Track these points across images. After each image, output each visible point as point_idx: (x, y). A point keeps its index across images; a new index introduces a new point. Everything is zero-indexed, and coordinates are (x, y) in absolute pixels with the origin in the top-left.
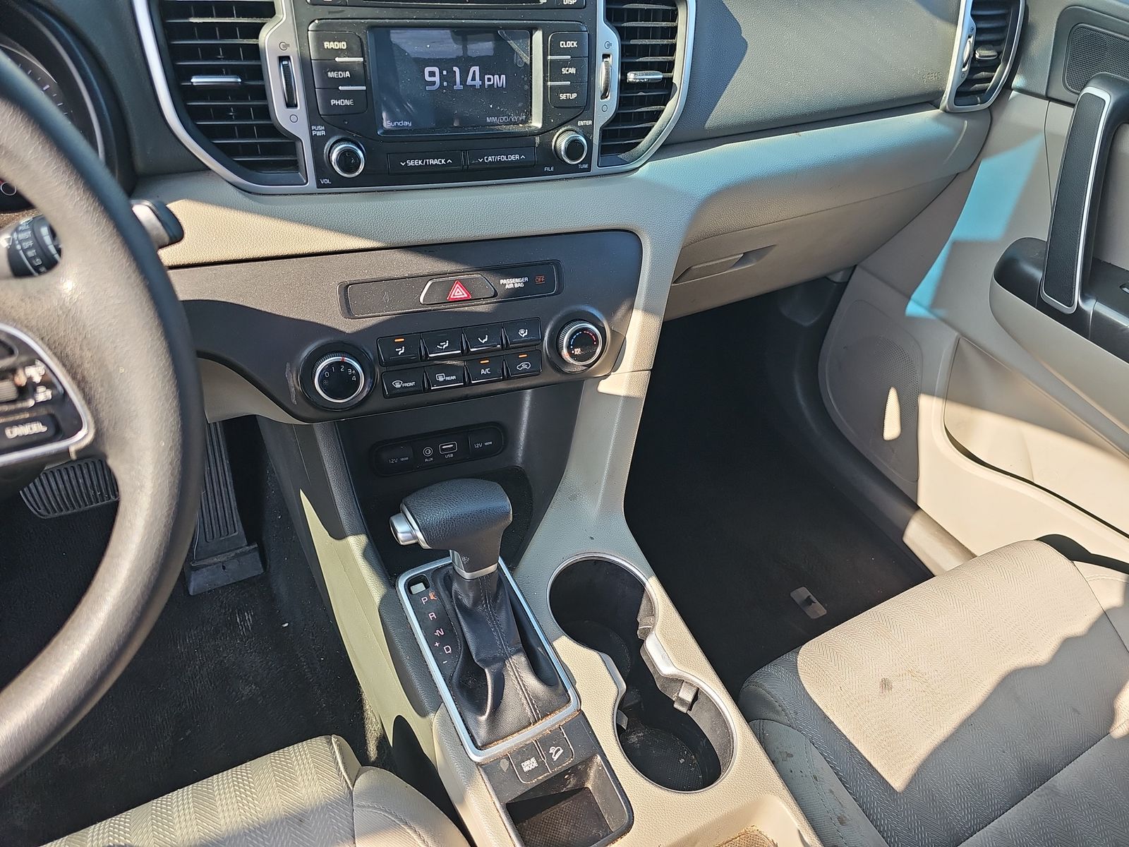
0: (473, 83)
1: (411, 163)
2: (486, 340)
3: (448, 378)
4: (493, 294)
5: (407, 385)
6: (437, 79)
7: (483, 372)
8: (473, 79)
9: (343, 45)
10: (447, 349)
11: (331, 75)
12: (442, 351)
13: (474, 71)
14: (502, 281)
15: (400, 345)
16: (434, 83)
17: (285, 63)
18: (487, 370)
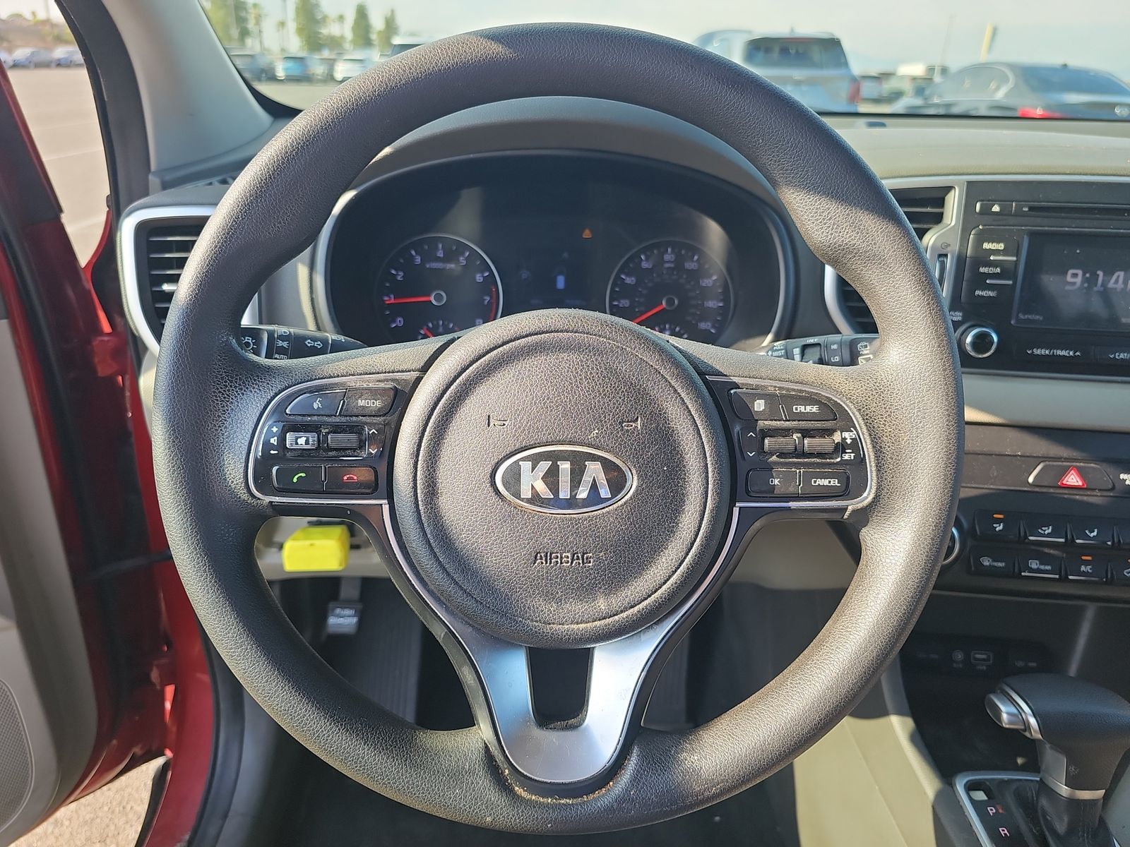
0: (1115, 286)
1: (1038, 352)
2: (1095, 533)
3: (1042, 567)
4: (1110, 487)
5: (996, 564)
6: (1079, 280)
7: (1083, 568)
8: (1117, 282)
9: (1001, 246)
10: (1049, 535)
11: (982, 270)
12: (1044, 536)
13: (1118, 276)
14: (1122, 476)
15: (999, 521)
16: (1074, 284)
17: (941, 259)
18: (1089, 567)
